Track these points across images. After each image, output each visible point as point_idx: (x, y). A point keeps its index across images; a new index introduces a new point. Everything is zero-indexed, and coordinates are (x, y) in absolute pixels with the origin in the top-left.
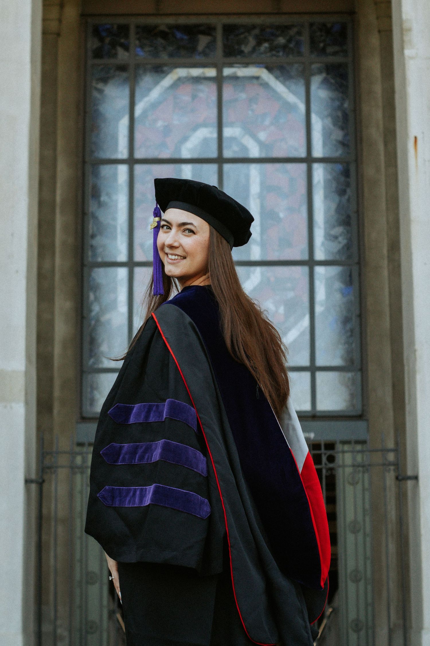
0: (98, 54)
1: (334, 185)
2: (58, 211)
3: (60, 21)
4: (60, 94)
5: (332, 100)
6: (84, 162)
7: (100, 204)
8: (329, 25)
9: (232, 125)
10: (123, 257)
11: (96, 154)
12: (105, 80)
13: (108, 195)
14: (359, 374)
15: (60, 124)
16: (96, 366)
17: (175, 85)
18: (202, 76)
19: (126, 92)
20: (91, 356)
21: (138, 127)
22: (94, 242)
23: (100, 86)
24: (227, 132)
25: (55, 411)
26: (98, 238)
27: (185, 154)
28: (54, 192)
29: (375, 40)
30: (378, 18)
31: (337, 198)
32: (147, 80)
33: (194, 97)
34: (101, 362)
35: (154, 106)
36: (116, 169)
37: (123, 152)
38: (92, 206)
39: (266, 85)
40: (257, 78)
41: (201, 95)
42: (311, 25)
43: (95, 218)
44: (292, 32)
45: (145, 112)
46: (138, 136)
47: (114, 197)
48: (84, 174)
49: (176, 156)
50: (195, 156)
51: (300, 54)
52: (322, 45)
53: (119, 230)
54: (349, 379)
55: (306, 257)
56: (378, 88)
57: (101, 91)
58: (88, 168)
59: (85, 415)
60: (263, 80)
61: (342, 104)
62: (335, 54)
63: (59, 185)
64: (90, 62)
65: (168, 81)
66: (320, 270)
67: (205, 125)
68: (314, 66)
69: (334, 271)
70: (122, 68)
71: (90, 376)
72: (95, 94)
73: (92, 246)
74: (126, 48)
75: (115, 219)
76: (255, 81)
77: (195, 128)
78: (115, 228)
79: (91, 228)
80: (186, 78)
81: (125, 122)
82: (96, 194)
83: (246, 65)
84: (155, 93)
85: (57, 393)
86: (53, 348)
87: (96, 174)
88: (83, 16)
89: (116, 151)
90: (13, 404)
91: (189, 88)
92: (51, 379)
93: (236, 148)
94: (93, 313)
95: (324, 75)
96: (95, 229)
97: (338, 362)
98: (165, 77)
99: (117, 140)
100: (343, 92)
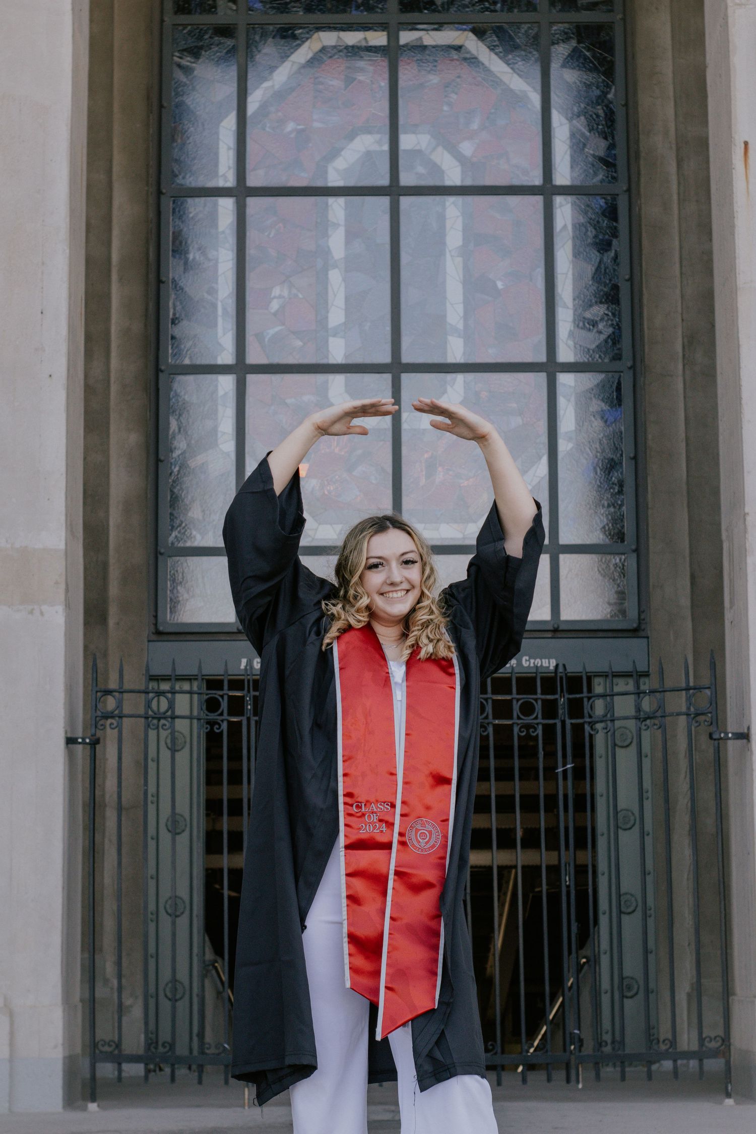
0: (183, 6)
1: (591, 233)
2: (114, 277)
4: (118, 74)
5: (588, 86)
6: (159, 193)
7: (187, 265)
9: (414, 129)
10: (227, 357)
11: (179, 180)
12: (195, 52)
13: (202, 249)
14: (633, 558)
15: (117, 128)
16: (181, 545)
17: (315, 61)
18: (364, 44)
19: (232, 72)
20: (173, 528)
21: (252, 133)
22: (176, 331)
23: (186, 61)
24: (406, 141)
25: (111, 622)
26: (185, 323)
27: (334, 180)
28: (108, 244)
31: (595, 255)
32: (268, 50)
33: (349, 81)
34: (190, 537)
35: (280, 96)
36: (216, 205)
37: (226, 177)
38: (173, 269)
39: (472, 61)
40: (458, 48)
41: (361, 77)
43: (179, 289)
45: (264, 107)
46: (252, 148)
47: (212, 254)
48: (159, 213)
49: (319, 183)
50: (351, 183)
51: (531, 7)
53: (220, 310)
54: (616, 565)
55: (542, 358)
56: (667, 67)
57: (187, 70)
58: (167, 204)
59: (161, 629)
60: (468, 52)
61: (605, 94)
62: (593, 7)
63: (116, 232)
64: (169, 19)
65: (304, 53)
66: (565, 380)
67: (367, 130)
68: (558, 29)
69: (589, 380)
70: (226, 31)
71: (170, 561)
72: (179, 75)
73: (173, 338)
75: (213, 291)
76: (454, 54)
77: (351, 137)
78: (214, 306)
79: (172, 306)
80: (335, 47)
81: (229, 123)
82: (180, 248)
83: (439, 26)
84: (282, 75)
85: (114, 590)
86: (107, 512)
87: (179, 213)
89: (215, 174)
90: (45, 608)
91: (341, 64)
92: (105, 566)
93: (421, 170)
94: (176, 454)
95: (574, 43)
96: (179, 308)
97: (596, 537)
98: (299, 46)
99: (217, 154)
100: (604, 74)
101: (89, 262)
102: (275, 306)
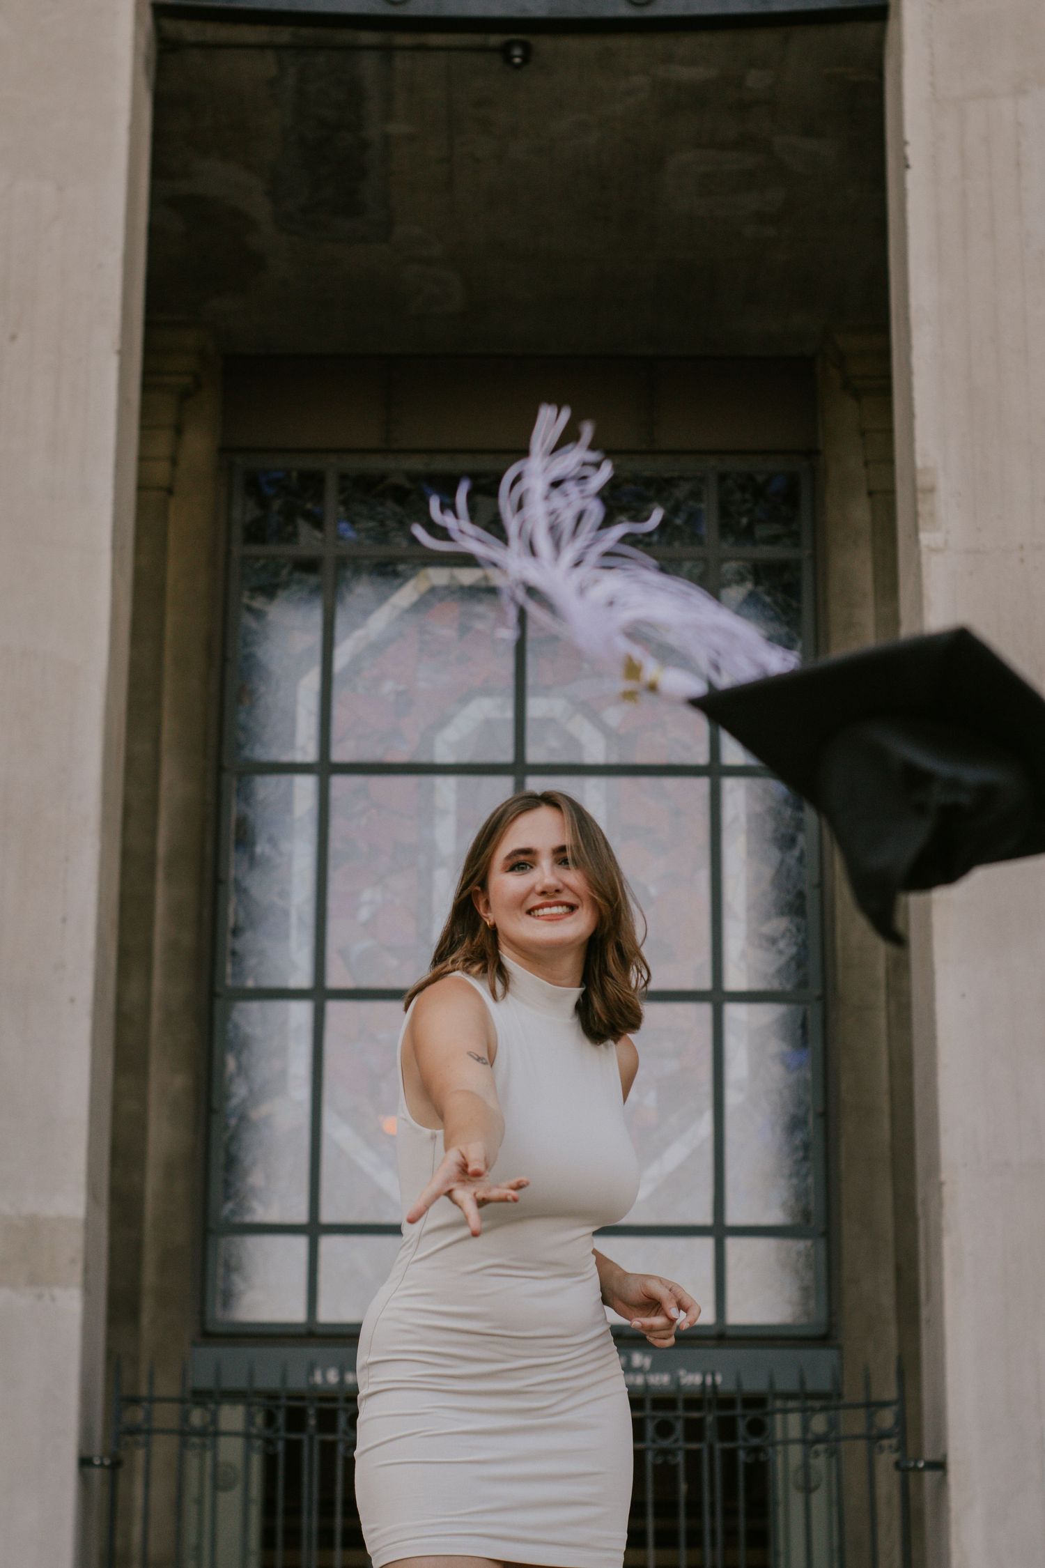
0: (255, 534)
1: (770, 825)
2: (160, 874)
3: (174, 461)
4: (171, 619)
6: (220, 769)
7: (253, 861)
8: (760, 479)
9: (546, 691)
10: (302, 978)
11: (246, 753)
12: (270, 591)
13: (272, 841)
14: (822, 1243)
15: (168, 685)
16: (237, 1219)
17: (422, 604)
18: (483, 584)
19: (316, 616)
20: (227, 1198)
21: (340, 694)
22: (239, 945)
23: (258, 603)
24: (536, 707)
25: (146, 1319)
26: (248, 935)
27: (443, 755)
28: (153, 832)
29: (860, 512)
30: (866, 464)
31: (775, 855)
32: (361, 591)
33: (464, 629)
34: (250, 1210)
35: (376, 648)
36: (291, 785)
37: (306, 750)
38: (235, 866)
41: (479, 625)
42: (722, 477)
43: (242, 891)
44: (681, 492)
45: (356, 660)
46: (338, 712)
47: (285, 846)
48: (219, 795)
49: (423, 758)
50: (465, 758)
51: (697, 539)
52: (744, 521)
53: (294, 918)
54: (799, 1253)
55: (706, 984)
56: (867, 614)
57: (259, 615)
58: (230, 782)
59: (210, 1327)
62: (773, 540)
63: (163, 820)
64: (238, 550)
65: (407, 594)
66: (735, 1013)
67: (486, 692)
68: (730, 567)
69: (767, 1013)
70: (309, 566)
71: (223, 1242)
72: (249, 621)
73: (234, 953)
74: (317, 522)
75: (284, 894)
77: (465, 700)
78: (286, 913)
79: (233, 911)
80: (447, 588)
81: (311, 682)
82: (245, 838)
84: (379, 621)
85: (149, 1276)
87: (246, 796)
88: (225, 450)
89: (290, 744)
90: (57, 1292)
91: (452, 610)
92: (138, 1247)
93: (554, 743)
94: (234, 1102)
95: (749, 586)
96: (242, 915)
97: (774, 1216)
98: (401, 585)
99: (293, 721)
100: (788, 624)
101: (126, 855)
102: (364, 914)
